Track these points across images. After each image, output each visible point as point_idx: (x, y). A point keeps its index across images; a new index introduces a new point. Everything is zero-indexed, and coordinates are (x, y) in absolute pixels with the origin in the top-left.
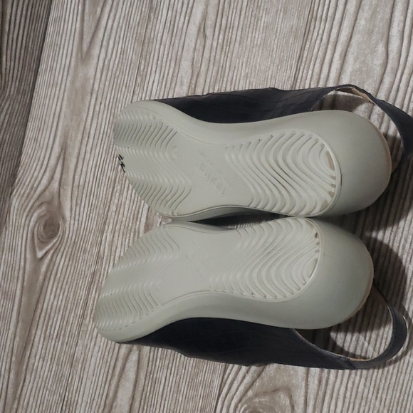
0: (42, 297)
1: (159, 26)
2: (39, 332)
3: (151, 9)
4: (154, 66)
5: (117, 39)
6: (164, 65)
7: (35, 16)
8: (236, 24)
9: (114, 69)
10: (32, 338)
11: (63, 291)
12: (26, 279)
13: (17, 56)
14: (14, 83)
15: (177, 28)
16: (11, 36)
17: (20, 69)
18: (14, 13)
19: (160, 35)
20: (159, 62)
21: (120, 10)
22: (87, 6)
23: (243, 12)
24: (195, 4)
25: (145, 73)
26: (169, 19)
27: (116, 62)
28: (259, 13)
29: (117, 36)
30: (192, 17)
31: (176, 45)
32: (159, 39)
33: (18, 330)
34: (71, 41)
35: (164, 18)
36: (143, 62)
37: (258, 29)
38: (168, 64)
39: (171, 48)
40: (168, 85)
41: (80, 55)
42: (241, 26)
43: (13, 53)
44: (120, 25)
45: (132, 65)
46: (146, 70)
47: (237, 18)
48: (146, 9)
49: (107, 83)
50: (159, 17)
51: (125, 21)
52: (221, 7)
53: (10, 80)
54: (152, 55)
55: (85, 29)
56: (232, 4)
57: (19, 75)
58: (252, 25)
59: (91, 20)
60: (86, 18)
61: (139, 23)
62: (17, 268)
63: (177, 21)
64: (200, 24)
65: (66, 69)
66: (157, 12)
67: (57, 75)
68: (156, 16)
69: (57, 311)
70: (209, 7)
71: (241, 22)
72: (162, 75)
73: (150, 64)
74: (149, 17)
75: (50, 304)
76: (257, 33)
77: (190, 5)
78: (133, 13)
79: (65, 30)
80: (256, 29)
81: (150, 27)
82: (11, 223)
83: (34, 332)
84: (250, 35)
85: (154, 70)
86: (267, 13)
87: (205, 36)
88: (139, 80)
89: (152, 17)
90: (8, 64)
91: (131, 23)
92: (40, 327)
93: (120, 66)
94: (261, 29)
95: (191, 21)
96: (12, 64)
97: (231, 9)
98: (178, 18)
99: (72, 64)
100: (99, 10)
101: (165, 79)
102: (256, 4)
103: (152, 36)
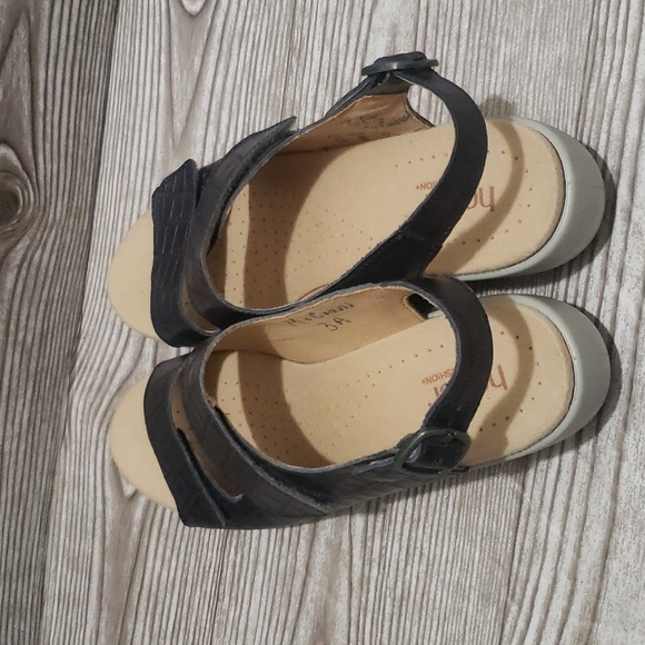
0: (140, 563)
1: (309, 80)
2: (140, 627)
3: (291, 50)
5: (235, 107)
7: (87, 81)
8: (452, 62)
10: (129, 638)
11: (176, 551)
12: (108, 534)
13: (63, 152)
14: (60, 198)
15: (342, 79)
16: (48, 118)
17: (69, 173)
18: (50, 78)
19: (311, 94)
21: (234, 57)
22: (175, 56)
23: (463, 41)
24: (372, 36)
26: (325, 65)
28: (494, 39)
29: (235, 103)
32: (310, 101)
33: (103, 624)
34: (153, 119)
35: (316, 66)
37: (494, 68)
42: (461, 66)
43: (55, 148)
44: (238, 83)
47: (453, 52)
48: (281, 52)
50: (308, 64)
51: (246, 76)
52: (420, 35)
53: (54, 194)
55: (175, 96)
56: (441, 28)
57: (68, 185)
58: (482, 63)
59: (185, 78)
60: (176, 75)
61: (271, 76)
62: (91, 515)
63: (341, 68)
65: (148, 167)
66: (303, 55)
67: (132, 178)
68: (302, 61)
69: (170, 588)
70: (398, 39)
71: (461, 59)
74: (289, 65)
75: (156, 575)
76: (494, 74)
77: (363, 38)
78: (259, 61)
79: (140, 99)
80: (491, 69)
81: (292, 81)
82: (73, 439)
83: (130, 626)
84: (480, 80)
86: (509, 37)
89: (295, 65)
90: (49, 166)
91: (257, 78)
92: (141, 617)
94: (501, 68)
96: (55, 166)
97: (440, 37)
98: (341, 62)
100: (197, 61)
102: (486, 25)
103: (297, 98)
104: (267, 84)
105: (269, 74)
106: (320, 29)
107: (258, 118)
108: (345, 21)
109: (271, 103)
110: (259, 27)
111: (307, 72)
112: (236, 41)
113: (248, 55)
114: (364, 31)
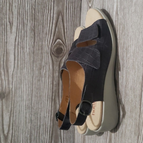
3: (34, 31)
4: (28, 12)
5: (47, 20)
6: (24, 12)
9: (46, 10)
15: (22, 25)
19: (28, 22)
20: (27, 13)
21: (48, 30)
22: (63, 31)
24: (16, 32)
25: (32, 9)
26: (26, 27)
27: (45, 12)
30: (16, 28)
31: (21, 19)
32: (28, 21)
35: (28, 27)
36: (33, 13)
38: (23, 13)
39: (23, 18)
40: (21, 6)
41: (62, 14)
44: (46, 25)
45: (38, 11)
46: (32, 10)
49: (48, 5)
50: (30, 28)
54: (30, 15)
55: (62, 23)
59: (60, 27)
60: (62, 27)
61: (38, 26)
64: (12, 26)
66: (31, 29)
68: (31, 28)
72: (25, 9)
73: (30, 12)
74: (34, 28)
77: (18, 32)
78: (42, 29)
81: (33, 25)
85: (28, 10)
87: (9, 22)
88: (34, 7)
89: (33, 28)
91: (42, 26)
93: (44, 11)
95: (16, 27)
98: (22, 28)
99: (65, 11)
100: (57, 30)
101: (23, 8)
103: (32, 22)
104: (39, 24)
105: (39, 26)
106: (28, 34)
107: (41, 18)
108: (22, 35)
109: (38, 21)
110: (42, 35)
111: (30, 26)
112: (48, 33)
113: (44, 30)
114: (18, 33)
